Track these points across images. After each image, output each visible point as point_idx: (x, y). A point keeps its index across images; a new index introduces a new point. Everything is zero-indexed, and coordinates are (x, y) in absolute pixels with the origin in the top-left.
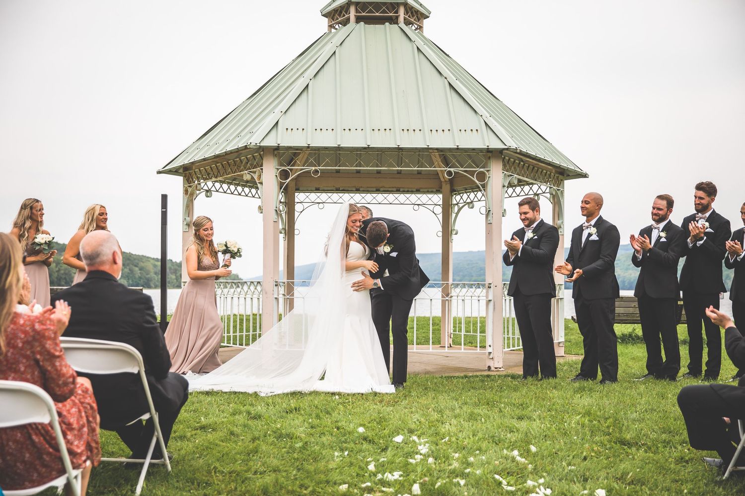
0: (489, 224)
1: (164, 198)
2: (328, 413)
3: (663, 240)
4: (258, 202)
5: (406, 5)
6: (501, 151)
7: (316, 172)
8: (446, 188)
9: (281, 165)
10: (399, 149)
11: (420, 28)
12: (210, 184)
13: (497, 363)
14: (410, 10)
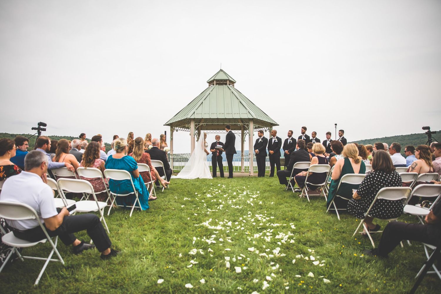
0: (250, 138)
1: (165, 132)
2: (204, 181)
3: (291, 142)
4: (190, 133)
5: (229, 80)
6: (253, 119)
7: (204, 125)
8: (242, 128)
9: (195, 123)
10: (226, 119)
11: (234, 86)
12: (177, 128)
13: (252, 174)
14: (230, 81)
